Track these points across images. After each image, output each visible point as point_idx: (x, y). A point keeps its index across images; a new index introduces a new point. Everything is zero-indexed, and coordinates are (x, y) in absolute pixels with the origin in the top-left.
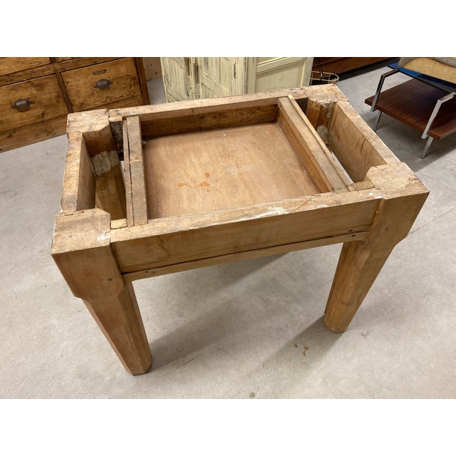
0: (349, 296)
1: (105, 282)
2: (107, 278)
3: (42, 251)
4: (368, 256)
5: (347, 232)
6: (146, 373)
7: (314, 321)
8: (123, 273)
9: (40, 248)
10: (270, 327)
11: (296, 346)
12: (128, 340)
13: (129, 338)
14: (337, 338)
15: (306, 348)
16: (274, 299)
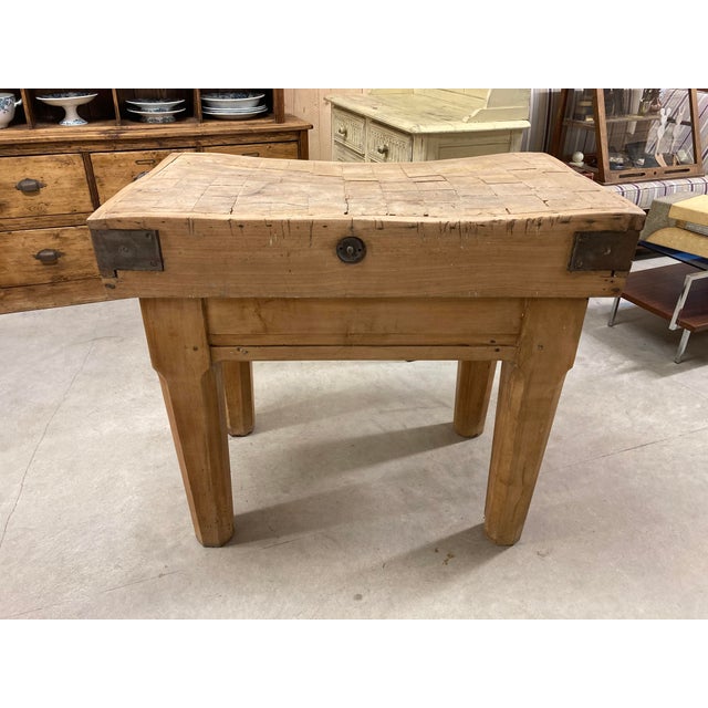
0: (508, 466)
1: (190, 351)
2: (193, 345)
3: (133, 400)
4: (522, 390)
5: (488, 342)
6: (222, 546)
7: (469, 526)
8: (211, 346)
9: (133, 396)
10: (405, 523)
11: (436, 551)
12: (204, 467)
13: (206, 462)
14: (501, 552)
15: (450, 556)
16: (419, 493)
